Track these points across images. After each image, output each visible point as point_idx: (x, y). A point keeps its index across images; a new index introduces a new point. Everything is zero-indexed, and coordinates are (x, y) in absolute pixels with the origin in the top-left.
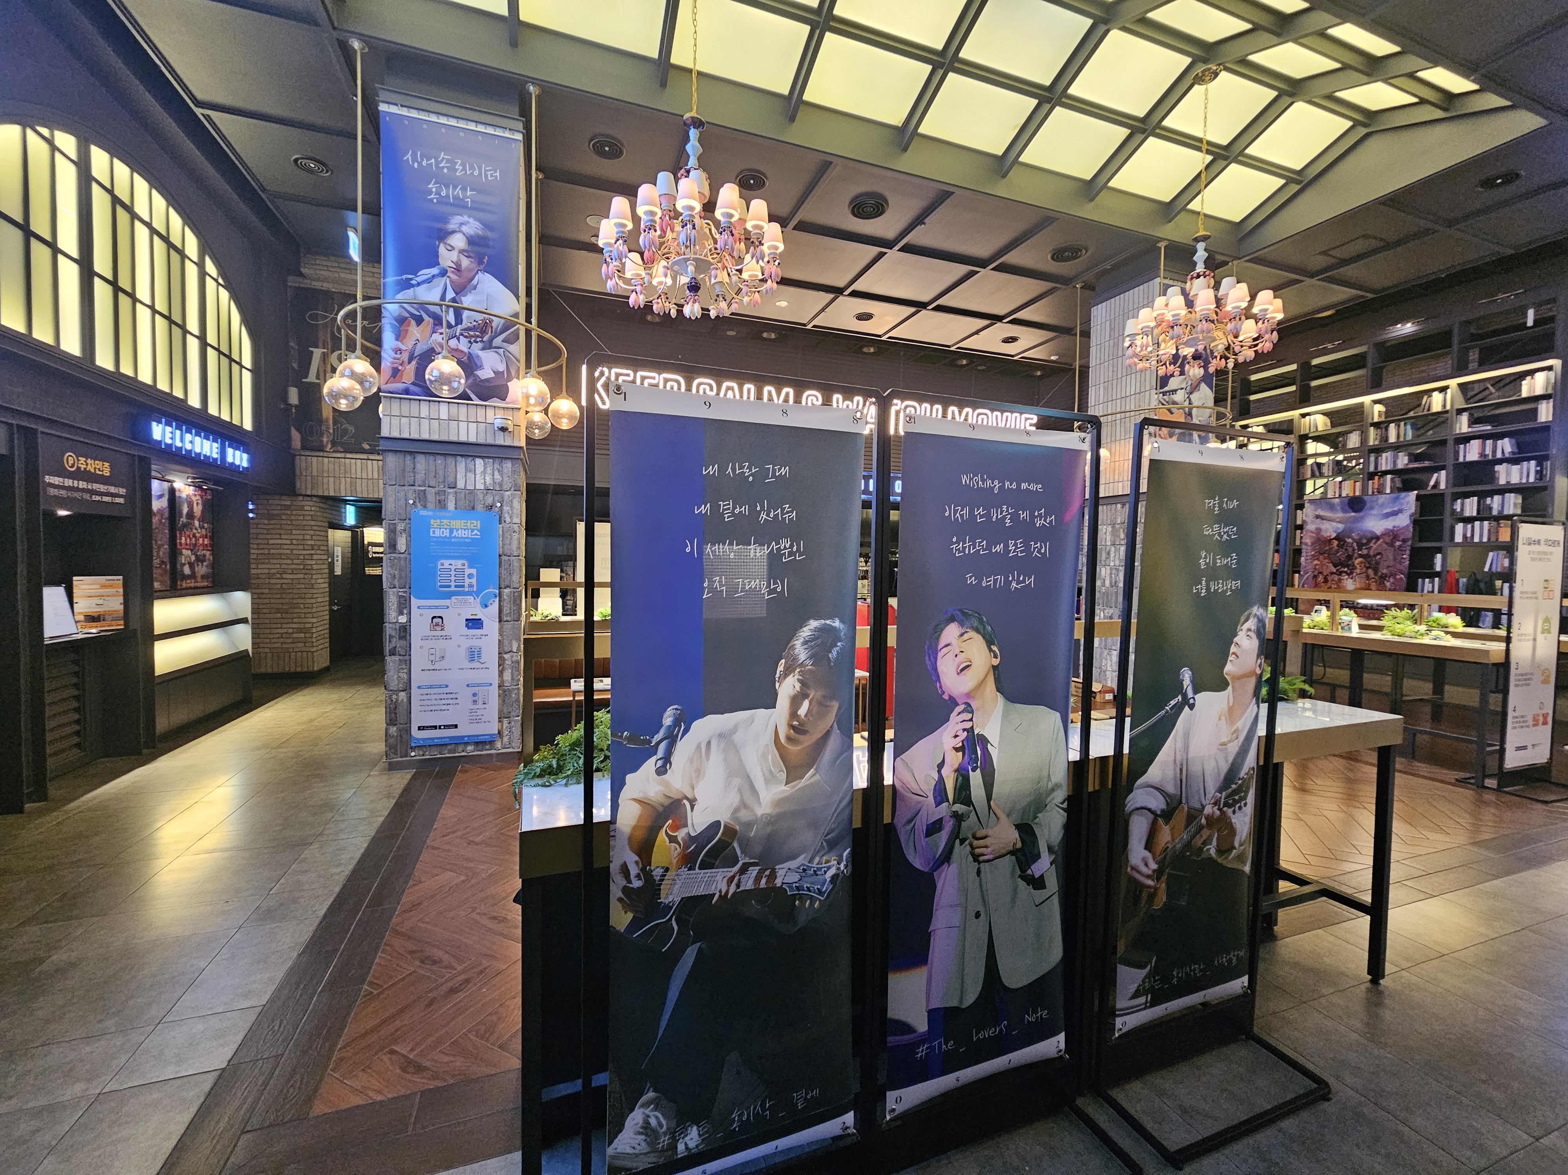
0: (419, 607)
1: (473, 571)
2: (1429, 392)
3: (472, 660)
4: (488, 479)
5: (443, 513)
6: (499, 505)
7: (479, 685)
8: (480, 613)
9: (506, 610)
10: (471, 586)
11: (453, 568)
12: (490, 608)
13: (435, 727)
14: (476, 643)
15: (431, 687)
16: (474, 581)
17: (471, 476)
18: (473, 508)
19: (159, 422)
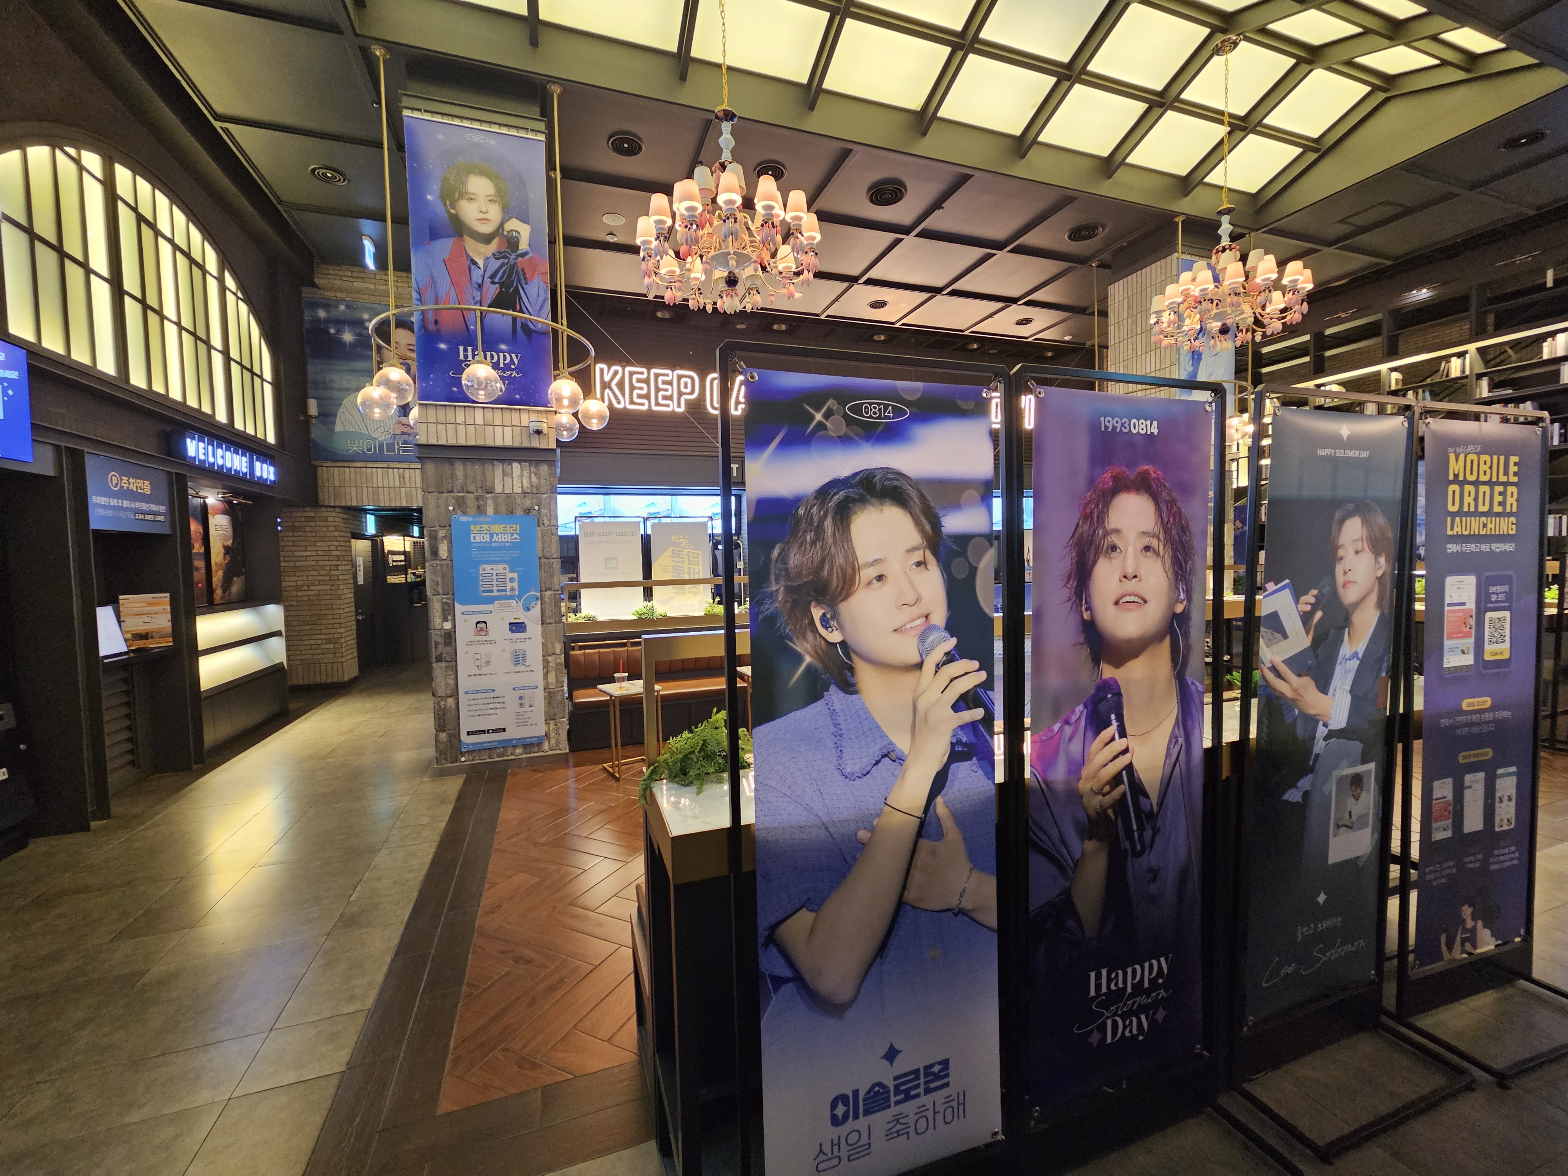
0: (463, 613)
1: (515, 575)
2: (1447, 358)
3: (517, 663)
4: (526, 482)
5: (482, 519)
6: (536, 508)
7: (524, 688)
8: (521, 616)
9: (548, 613)
10: (512, 589)
11: (494, 572)
12: (532, 611)
13: (483, 732)
14: (520, 646)
15: (478, 692)
16: (515, 585)
17: (508, 480)
18: (512, 513)
19: (193, 438)
